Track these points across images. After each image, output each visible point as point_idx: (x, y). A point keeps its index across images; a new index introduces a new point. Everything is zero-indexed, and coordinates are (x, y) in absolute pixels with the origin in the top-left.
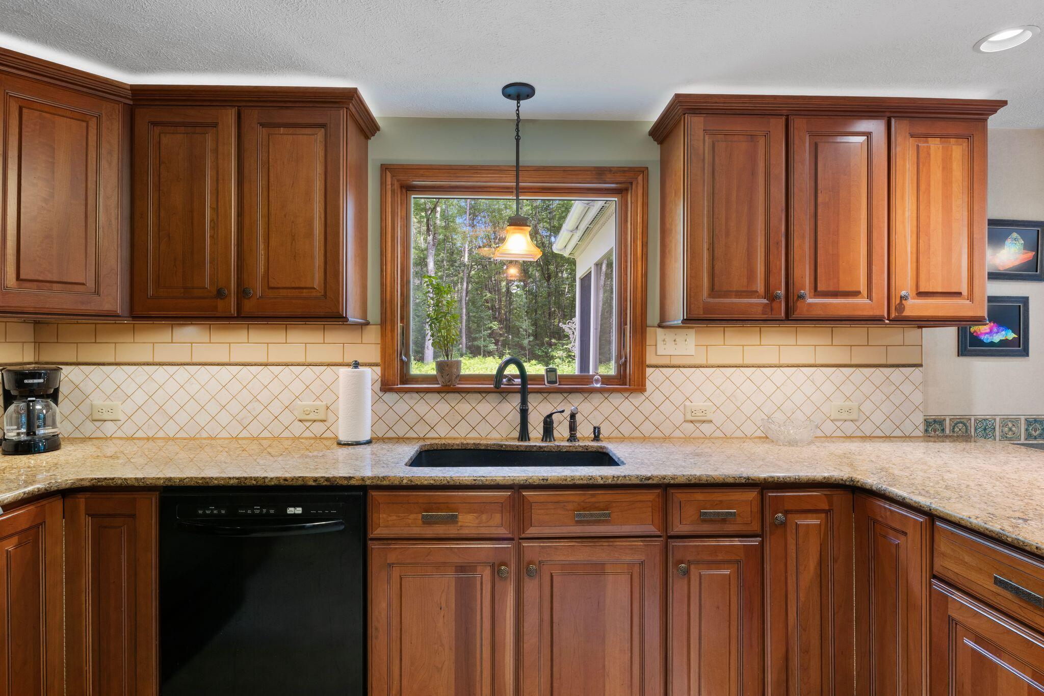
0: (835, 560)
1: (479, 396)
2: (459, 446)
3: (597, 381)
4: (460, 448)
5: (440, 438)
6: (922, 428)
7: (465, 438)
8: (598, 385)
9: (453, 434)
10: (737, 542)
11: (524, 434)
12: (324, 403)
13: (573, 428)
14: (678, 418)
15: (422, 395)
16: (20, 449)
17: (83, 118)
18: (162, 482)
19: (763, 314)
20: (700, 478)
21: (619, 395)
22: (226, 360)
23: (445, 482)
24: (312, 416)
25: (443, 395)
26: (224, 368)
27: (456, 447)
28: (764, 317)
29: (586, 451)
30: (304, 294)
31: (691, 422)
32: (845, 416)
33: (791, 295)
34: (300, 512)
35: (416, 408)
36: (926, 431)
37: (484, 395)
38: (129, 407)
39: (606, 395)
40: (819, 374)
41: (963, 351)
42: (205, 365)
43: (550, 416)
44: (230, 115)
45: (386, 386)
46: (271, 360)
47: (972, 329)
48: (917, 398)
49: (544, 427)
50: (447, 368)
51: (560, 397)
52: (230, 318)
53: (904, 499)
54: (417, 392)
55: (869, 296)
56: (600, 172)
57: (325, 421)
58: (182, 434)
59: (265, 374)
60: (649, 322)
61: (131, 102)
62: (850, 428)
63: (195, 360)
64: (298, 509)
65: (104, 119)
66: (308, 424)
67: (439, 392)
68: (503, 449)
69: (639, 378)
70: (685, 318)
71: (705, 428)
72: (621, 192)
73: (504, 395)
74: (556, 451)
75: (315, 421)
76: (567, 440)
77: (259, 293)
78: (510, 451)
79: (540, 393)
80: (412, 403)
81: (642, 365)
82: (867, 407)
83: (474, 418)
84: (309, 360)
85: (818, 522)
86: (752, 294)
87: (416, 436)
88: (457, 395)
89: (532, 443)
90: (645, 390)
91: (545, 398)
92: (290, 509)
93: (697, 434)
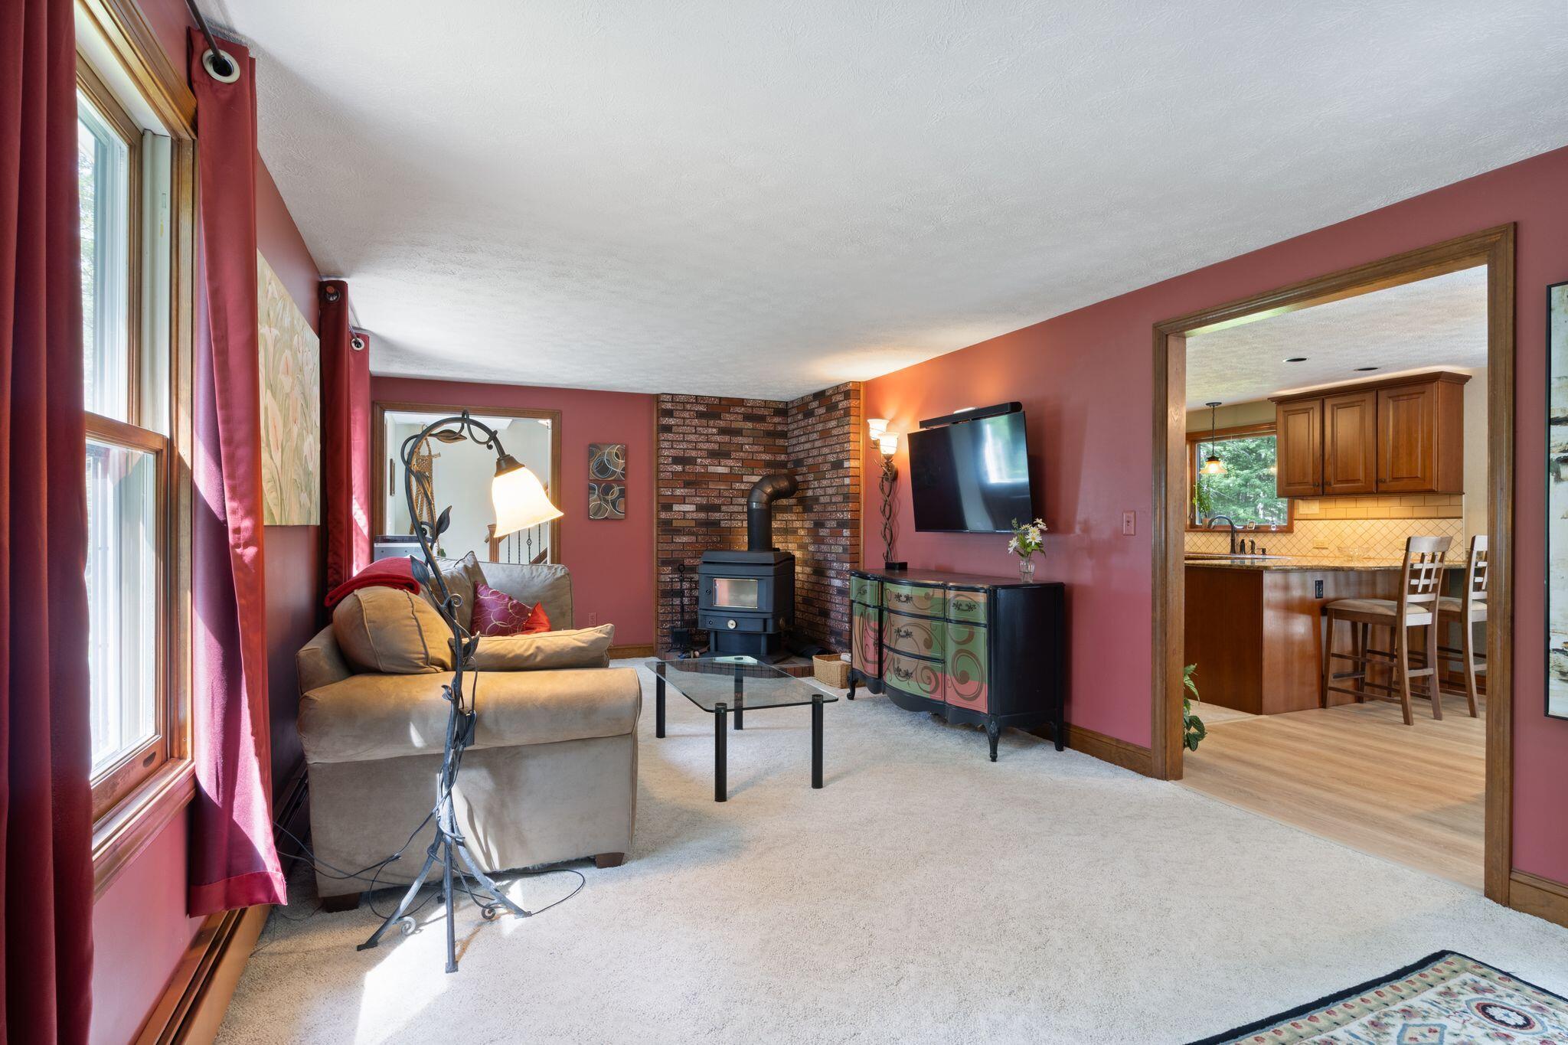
14: (1310, 546)
31: (1317, 548)
40: (1392, 523)
51: (1252, 535)
71: (1324, 552)
80: (1191, 536)
81: (1293, 519)
90: (1294, 532)
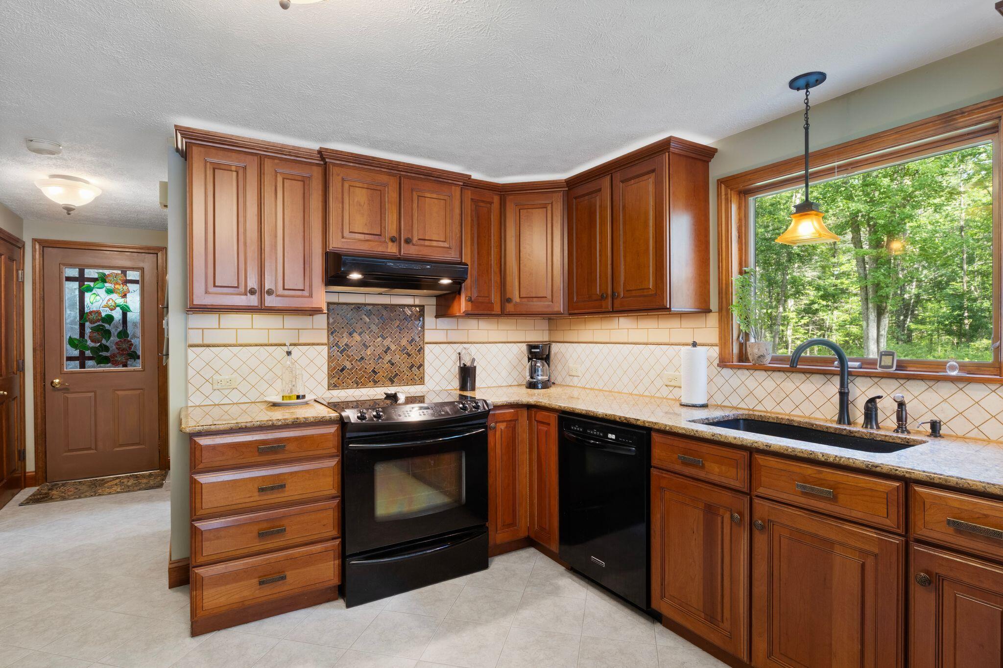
2: (774, 419)
3: (953, 368)
4: (775, 421)
5: (767, 412)
7: (789, 415)
8: (953, 374)
9: (778, 409)
11: (842, 417)
13: (900, 418)
15: (752, 372)
16: (531, 386)
17: (544, 207)
21: (982, 386)
22: (626, 341)
23: (692, 434)
24: (673, 383)
26: (625, 346)
27: (771, 420)
29: (907, 444)
30: (645, 293)
34: (614, 438)
35: (746, 382)
37: (808, 375)
38: (583, 369)
39: (963, 386)
42: (616, 344)
44: (606, 182)
45: (723, 363)
46: (650, 341)
52: (609, 312)
54: (747, 369)
56: (948, 119)
58: (606, 388)
59: (646, 350)
61: (567, 189)
63: (611, 340)
65: (554, 203)
66: (671, 389)
68: (814, 428)
72: (996, 130)
74: (869, 439)
75: (675, 387)
76: (893, 430)
77: (622, 295)
78: (820, 431)
79: (870, 377)
84: (672, 341)
87: (746, 407)
88: (782, 374)
91: (876, 383)
92: (610, 435)
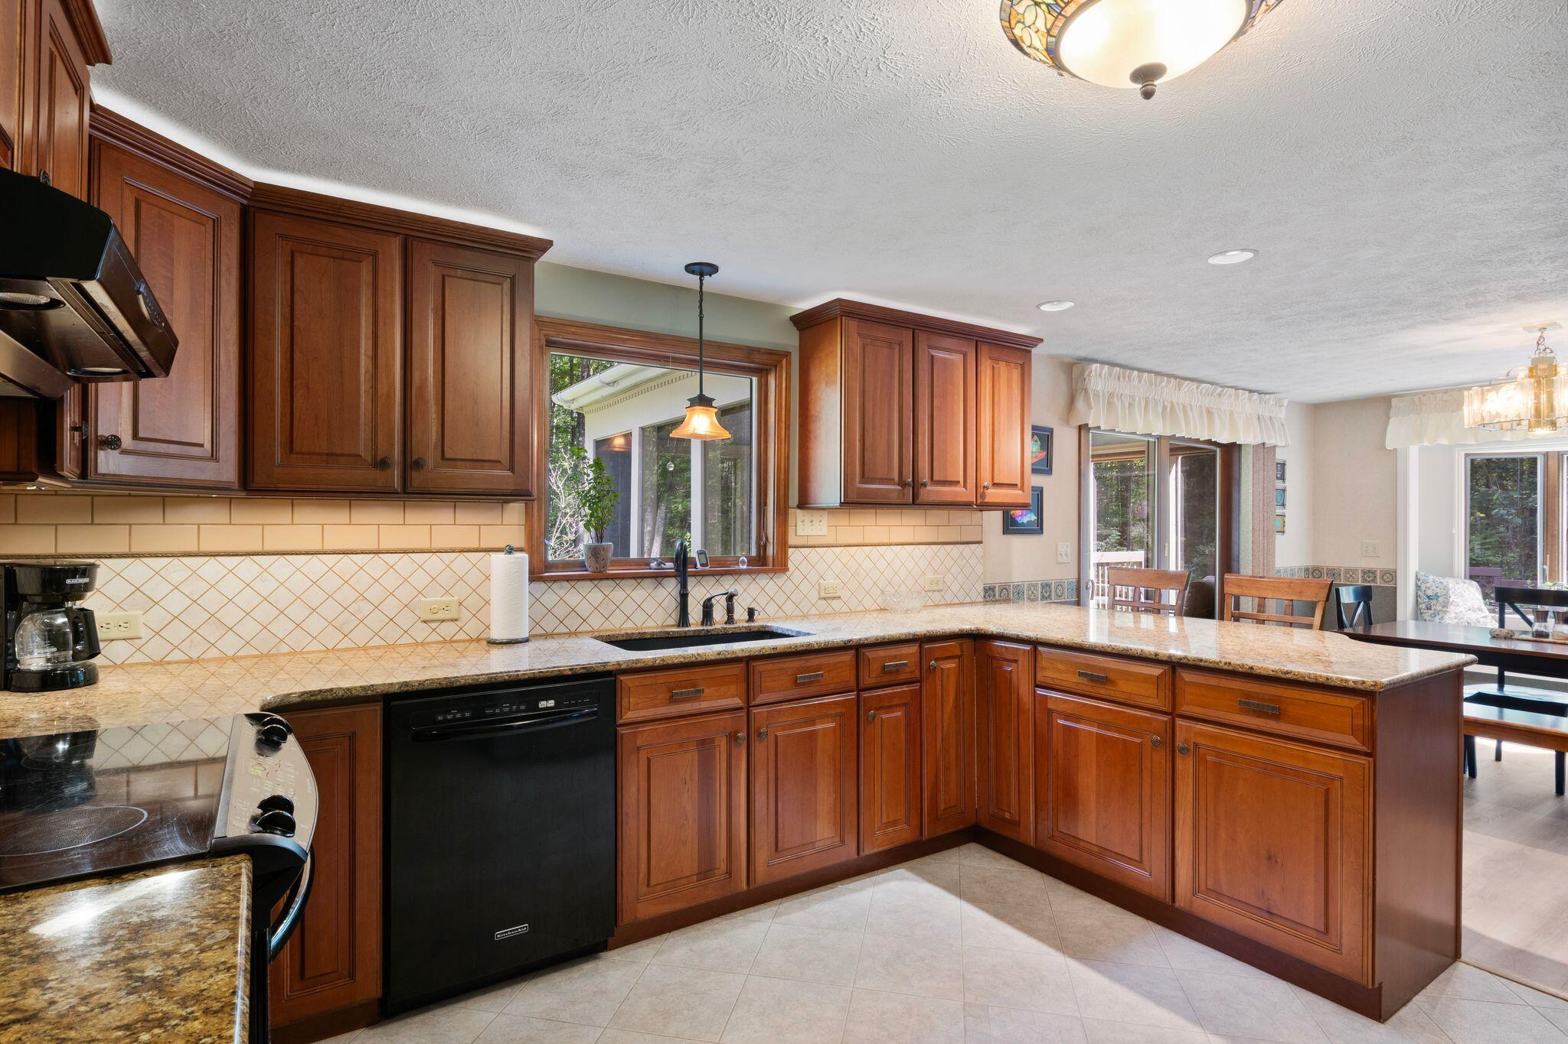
0: (964, 694)
1: (633, 582)
3: (743, 562)
5: (594, 632)
6: (982, 594)
8: (745, 567)
9: (607, 625)
10: (905, 688)
11: (683, 618)
12: (456, 598)
13: (730, 610)
14: (814, 596)
15: (573, 583)
17: (201, 221)
18: (397, 687)
19: (898, 499)
20: (884, 637)
21: (764, 576)
22: (318, 547)
23: (693, 659)
24: (440, 615)
25: (596, 582)
26: (315, 558)
28: (898, 501)
29: (749, 631)
31: (824, 598)
32: (935, 587)
33: (916, 482)
34: (553, 705)
35: (567, 598)
36: (985, 597)
37: (639, 581)
38: (156, 618)
39: (754, 577)
40: (917, 551)
41: (1006, 531)
42: (285, 554)
43: (710, 599)
44: (393, 244)
45: (535, 575)
46: (383, 546)
47: (1012, 512)
48: (980, 569)
49: (704, 611)
50: (603, 553)
51: (712, 580)
53: (1018, 635)
54: (568, 581)
55: (965, 486)
56: (750, 351)
57: (456, 620)
58: (248, 651)
59: (375, 564)
60: (791, 504)
61: (245, 202)
62: (937, 597)
63: (267, 548)
64: (550, 702)
66: (434, 625)
67: (591, 580)
69: (782, 558)
70: (842, 501)
71: (835, 604)
72: (762, 372)
73: (659, 580)
74: (723, 634)
75: (443, 621)
76: (724, 623)
77: (431, 465)
79: (694, 576)
80: (561, 593)
81: (783, 545)
82: (949, 578)
83: (629, 607)
84: (436, 545)
85: (954, 665)
86: (889, 481)
87: (566, 630)
88: (611, 582)
89: (692, 628)
90: (788, 570)
91: (704, 581)
92: (542, 703)
93: (829, 610)
